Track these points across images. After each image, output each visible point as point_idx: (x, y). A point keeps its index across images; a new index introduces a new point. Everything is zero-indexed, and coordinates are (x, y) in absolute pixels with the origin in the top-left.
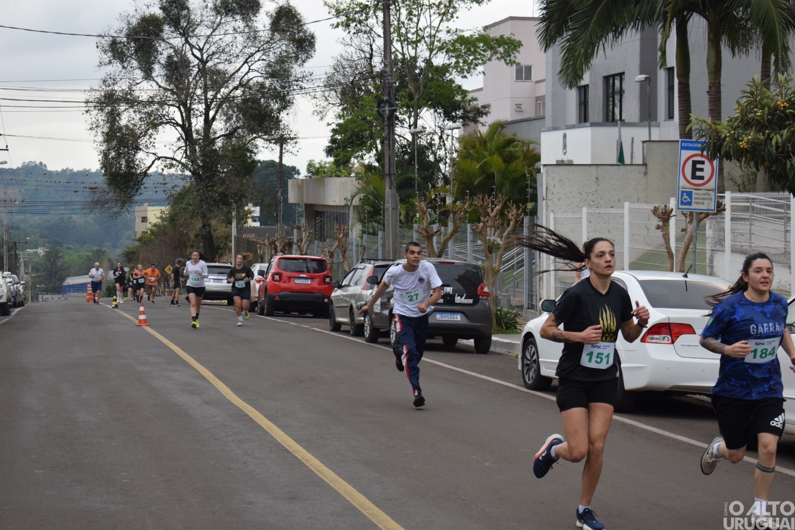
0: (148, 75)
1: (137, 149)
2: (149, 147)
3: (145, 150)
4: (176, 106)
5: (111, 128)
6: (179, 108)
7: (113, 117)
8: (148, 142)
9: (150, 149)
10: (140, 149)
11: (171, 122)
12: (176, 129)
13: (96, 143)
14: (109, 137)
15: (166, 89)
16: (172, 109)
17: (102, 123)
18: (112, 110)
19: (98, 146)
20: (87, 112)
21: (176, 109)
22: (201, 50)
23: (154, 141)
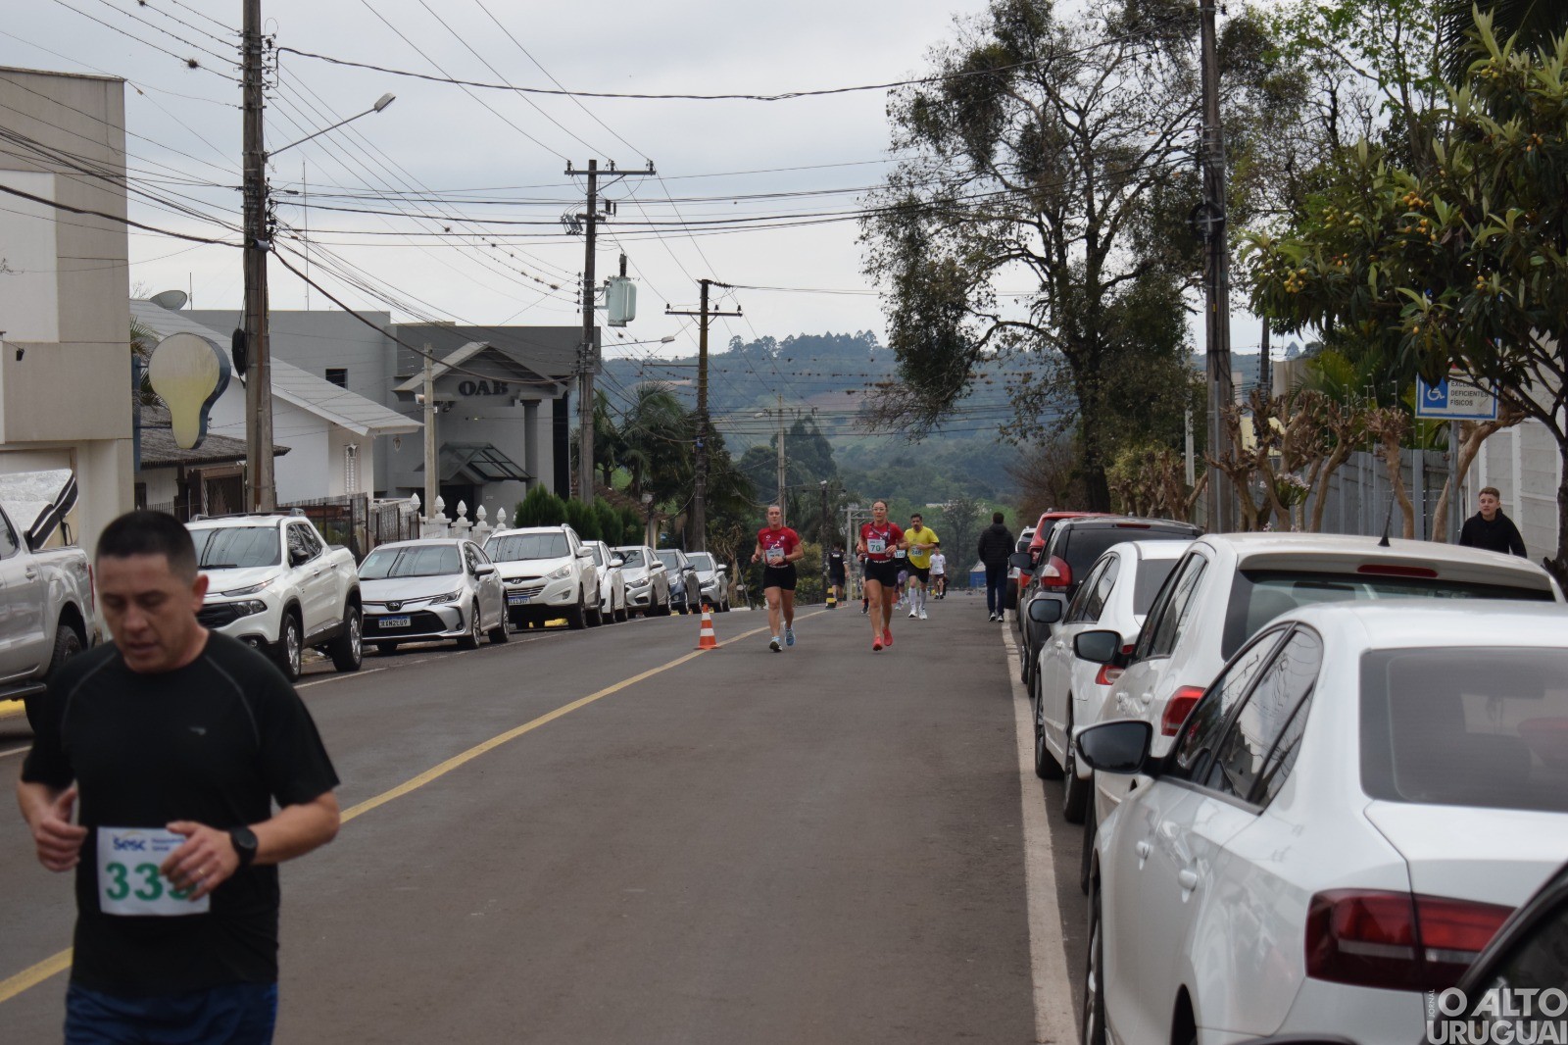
0: (982, 163)
1: (961, 308)
2: (984, 303)
3: (977, 311)
4: (1033, 223)
5: (912, 269)
6: (1040, 225)
7: (914, 246)
8: (984, 294)
9: (988, 308)
10: (968, 309)
11: (1026, 254)
12: (1033, 267)
13: (884, 299)
14: (908, 285)
15: (1015, 190)
16: (1027, 228)
17: (889, 259)
18: (912, 235)
19: (888, 304)
20: (863, 238)
21: (1034, 230)
22: (1082, 113)
23: (994, 293)
